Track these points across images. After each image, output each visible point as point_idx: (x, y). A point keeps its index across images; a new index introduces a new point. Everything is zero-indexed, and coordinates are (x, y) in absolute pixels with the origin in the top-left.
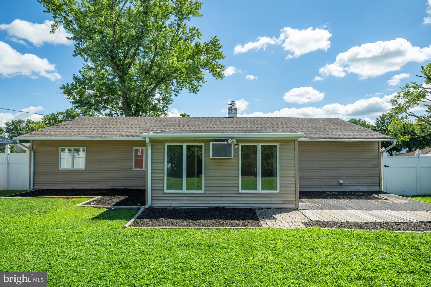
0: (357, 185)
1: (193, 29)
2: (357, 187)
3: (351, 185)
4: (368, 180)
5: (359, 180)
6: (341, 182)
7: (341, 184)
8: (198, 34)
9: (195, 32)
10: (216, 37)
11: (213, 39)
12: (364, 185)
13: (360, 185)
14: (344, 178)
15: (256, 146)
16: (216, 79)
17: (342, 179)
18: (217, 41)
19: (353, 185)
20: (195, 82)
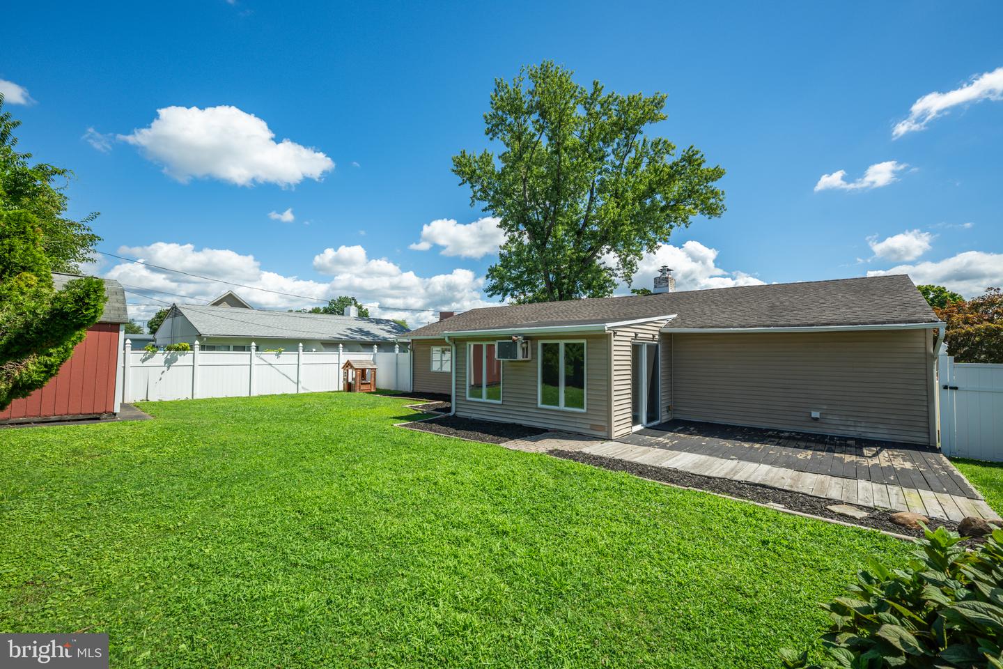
0: (859, 425)
1: (657, 144)
2: (858, 429)
3: (843, 423)
4: (894, 417)
5: (866, 414)
6: (815, 414)
7: (816, 419)
8: (668, 148)
9: (662, 147)
10: (692, 147)
11: (687, 153)
12: (881, 426)
13: (868, 425)
14: (825, 407)
15: (557, 345)
16: (710, 218)
17: (816, 409)
18: (694, 155)
19: (849, 423)
20: (651, 235)
